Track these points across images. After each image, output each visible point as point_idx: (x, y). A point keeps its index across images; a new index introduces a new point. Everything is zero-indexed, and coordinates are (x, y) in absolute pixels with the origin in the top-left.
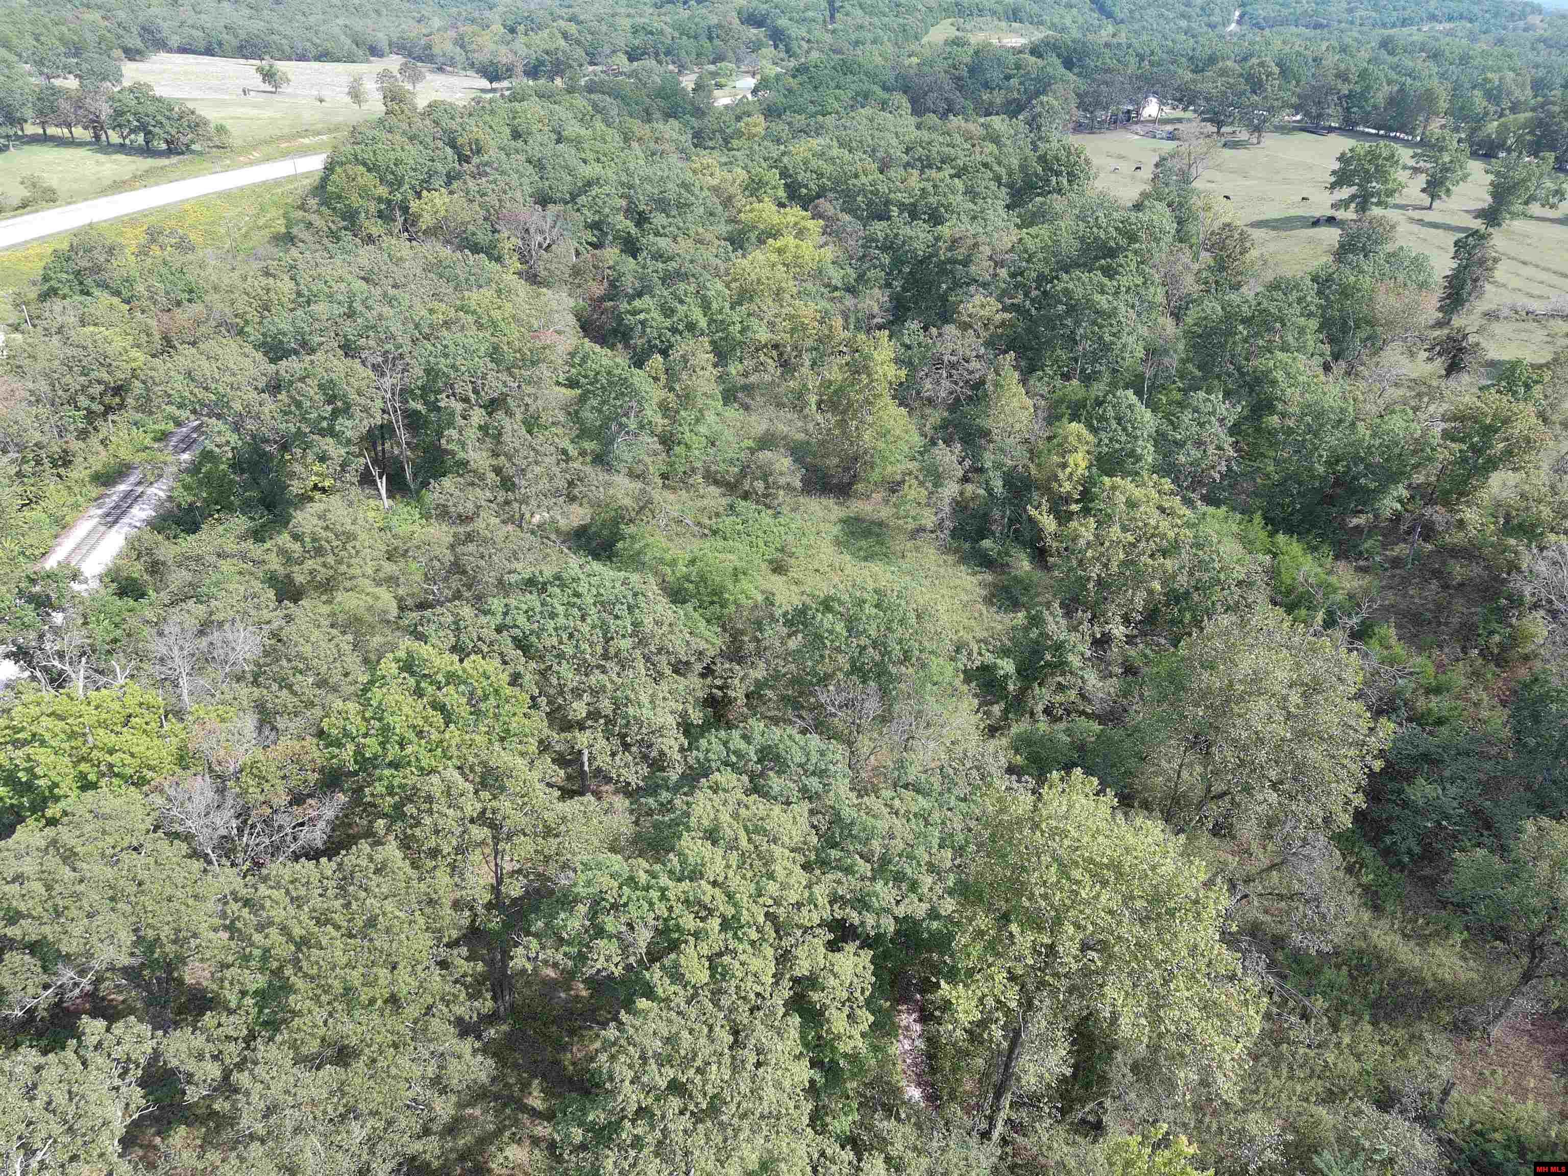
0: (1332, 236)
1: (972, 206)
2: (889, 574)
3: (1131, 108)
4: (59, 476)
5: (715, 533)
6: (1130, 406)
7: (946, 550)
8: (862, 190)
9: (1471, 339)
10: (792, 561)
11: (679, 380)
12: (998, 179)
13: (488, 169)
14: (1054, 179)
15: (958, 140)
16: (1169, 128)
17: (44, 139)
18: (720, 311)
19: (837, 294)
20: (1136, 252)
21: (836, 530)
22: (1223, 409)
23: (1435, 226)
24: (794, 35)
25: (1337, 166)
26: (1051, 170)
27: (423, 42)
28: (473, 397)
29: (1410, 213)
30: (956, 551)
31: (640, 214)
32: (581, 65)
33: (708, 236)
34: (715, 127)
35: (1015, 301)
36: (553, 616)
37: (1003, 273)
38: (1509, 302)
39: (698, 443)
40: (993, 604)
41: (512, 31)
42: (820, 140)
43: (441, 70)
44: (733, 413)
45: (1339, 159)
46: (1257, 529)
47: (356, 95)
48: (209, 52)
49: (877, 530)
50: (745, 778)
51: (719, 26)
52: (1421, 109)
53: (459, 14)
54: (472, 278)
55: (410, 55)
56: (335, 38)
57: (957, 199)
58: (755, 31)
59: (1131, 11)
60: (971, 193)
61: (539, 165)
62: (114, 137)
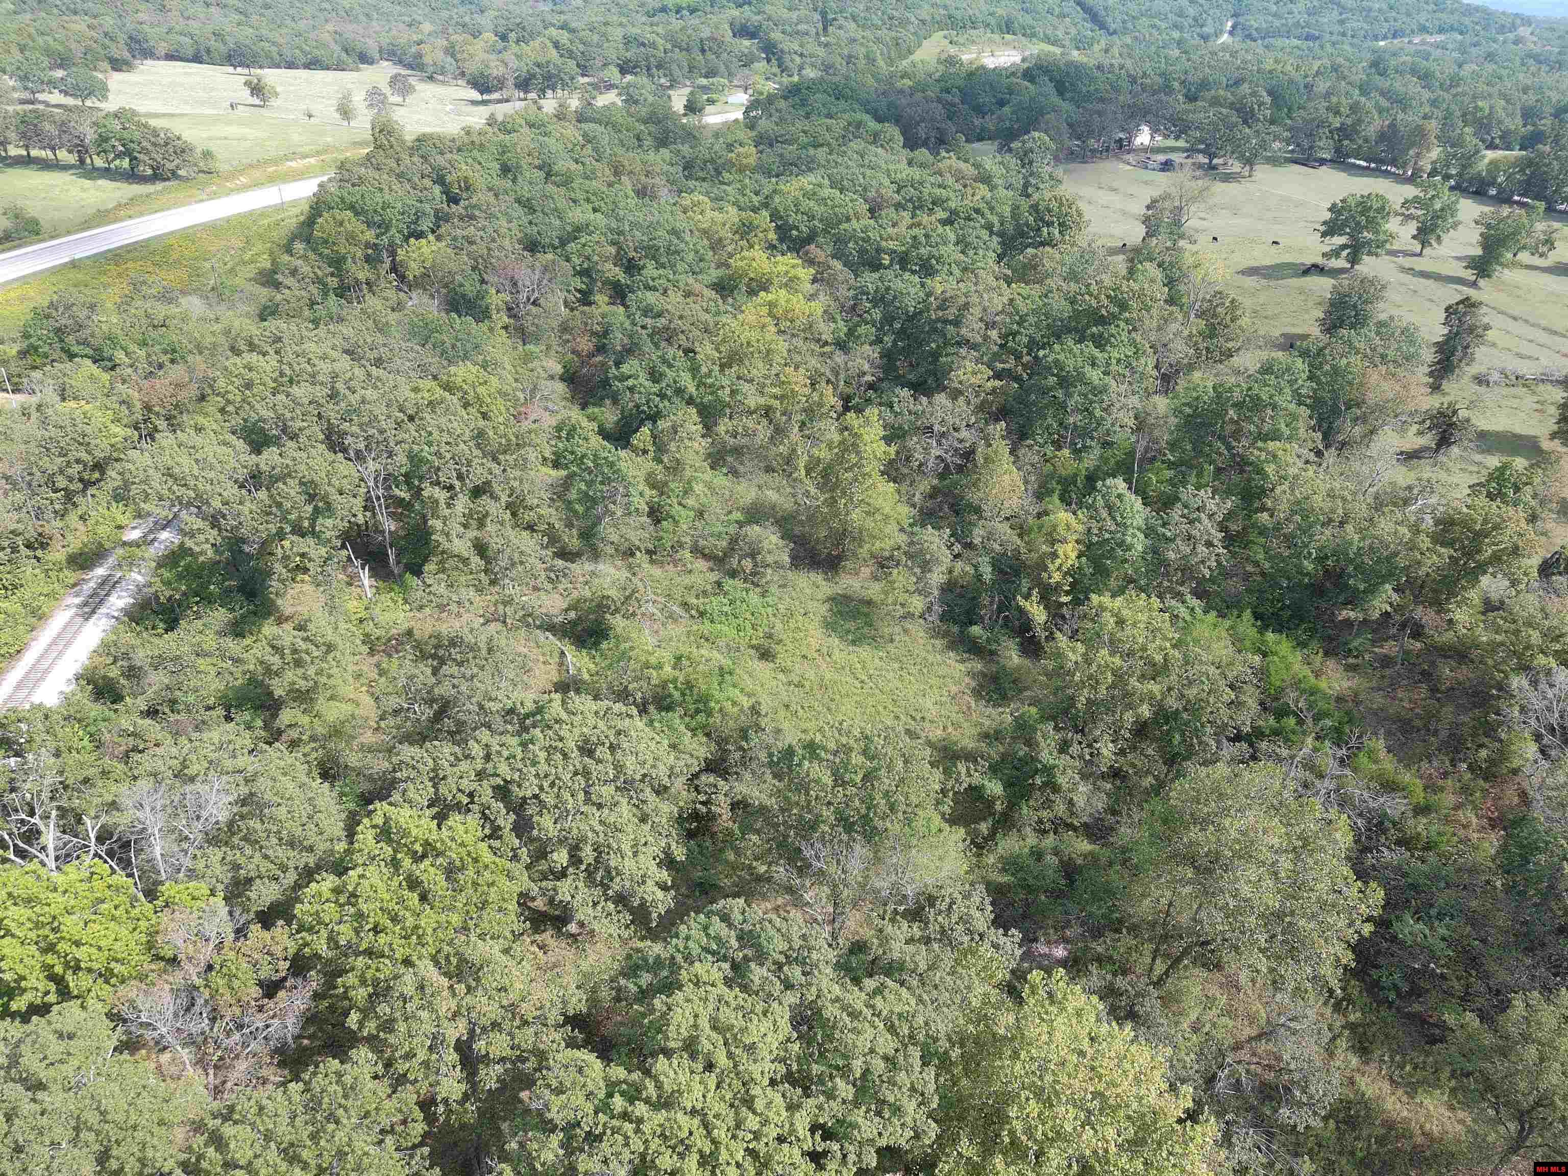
0: (1323, 285)
1: (962, 257)
2: (877, 661)
3: (1122, 135)
4: (38, 559)
5: (702, 614)
6: (1119, 496)
7: (935, 633)
8: (853, 237)
9: (1463, 414)
10: (779, 648)
11: (667, 451)
12: (989, 227)
13: (477, 213)
14: (1045, 230)
15: (950, 181)
16: (1161, 158)
17: (27, 161)
18: (709, 375)
19: (827, 349)
20: (1127, 321)
21: (824, 609)
22: (1211, 505)
23: (1424, 275)
24: (786, 49)
25: (1328, 216)
26: (1042, 220)
27: (413, 50)
28: (457, 484)
29: (1401, 260)
30: (946, 635)
31: (630, 260)
32: (572, 79)
33: (697, 287)
34: (708, 156)
35: (1007, 366)
36: (534, 763)
37: (994, 334)
38: (1499, 364)
39: (685, 517)
40: (982, 697)
41: (504, 38)
42: (811, 178)
43: (431, 78)
44: (721, 480)
45: (1330, 210)
46: (1247, 625)
47: (345, 112)
48: (197, 59)
49: (865, 610)
50: (726, 966)
51: (712, 39)
52: (1413, 145)
53: (451, 18)
54: (459, 344)
55: (400, 62)
56: (325, 46)
57: (951, 251)
58: (747, 43)
59: (1124, 22)
60: (963, 243)
61: (527, 205)
62: (99, 162)
